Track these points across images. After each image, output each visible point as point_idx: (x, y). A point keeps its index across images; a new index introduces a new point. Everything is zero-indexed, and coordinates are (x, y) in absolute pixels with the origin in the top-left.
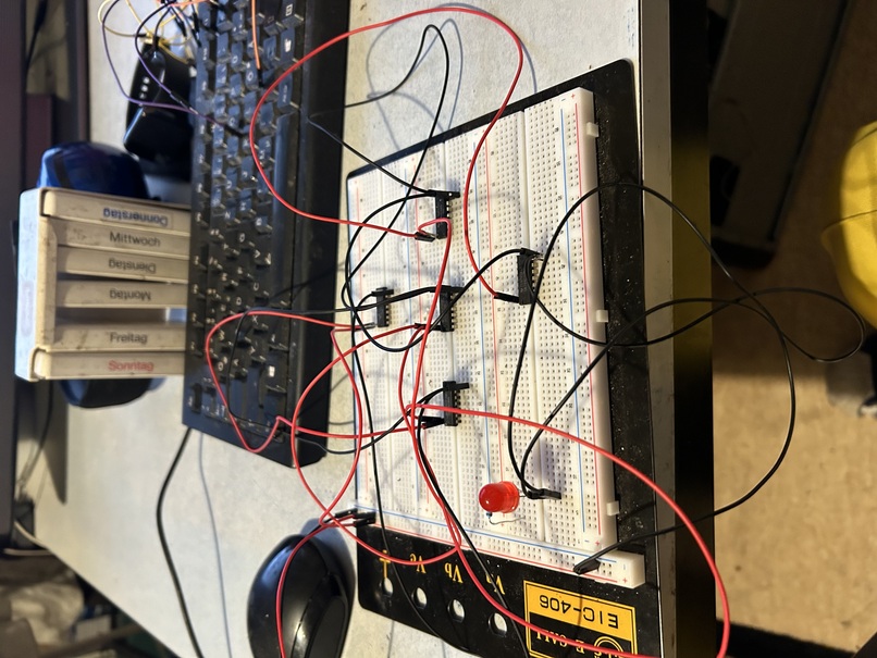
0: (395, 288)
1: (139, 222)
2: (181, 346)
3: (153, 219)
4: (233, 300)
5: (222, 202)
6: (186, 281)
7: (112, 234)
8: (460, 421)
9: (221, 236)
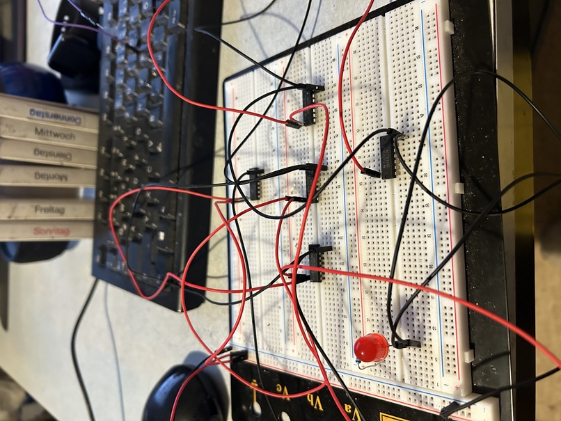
0: (265, 168)
1: (58, 120)
2: (91, 216)
3: (69, 119)
4: (131, 180)
5: (123, 105)
6: (94, 167)
7: (36, 130)
8: (324, 278)
9: (122, 132)
